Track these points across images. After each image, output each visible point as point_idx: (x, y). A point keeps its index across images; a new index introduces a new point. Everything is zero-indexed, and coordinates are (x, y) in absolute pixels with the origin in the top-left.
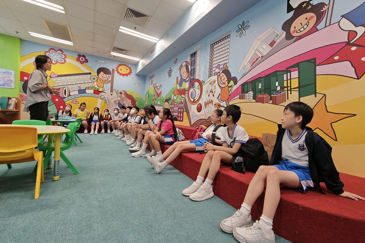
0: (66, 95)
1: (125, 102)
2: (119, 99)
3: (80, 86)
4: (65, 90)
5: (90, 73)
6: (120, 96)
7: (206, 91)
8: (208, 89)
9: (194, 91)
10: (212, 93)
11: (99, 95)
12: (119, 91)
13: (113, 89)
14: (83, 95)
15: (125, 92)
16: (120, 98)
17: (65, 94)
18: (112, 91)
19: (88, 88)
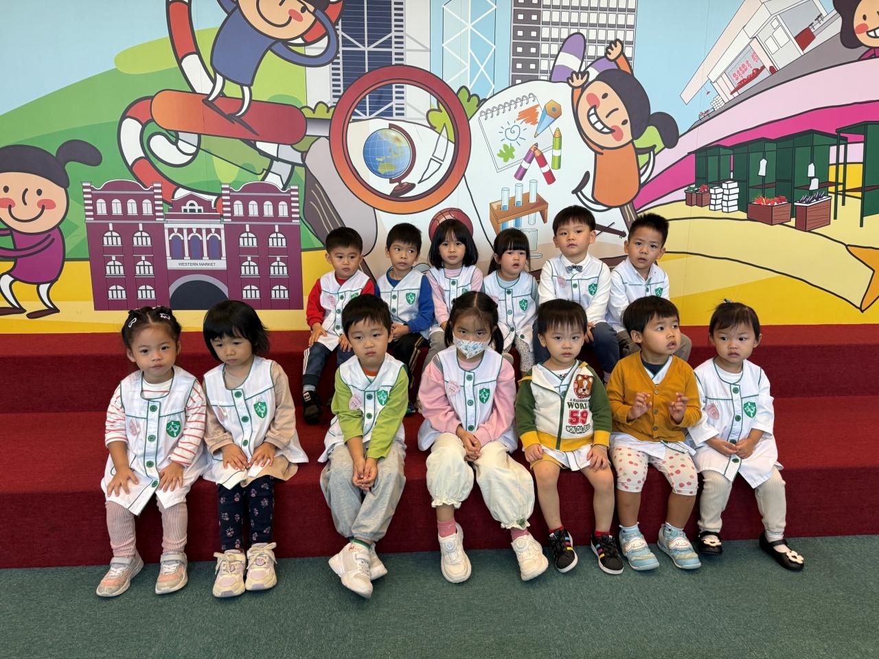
7: (498, 147)
8: (514, 144)
9: (394, 133)
10: (542, 162)
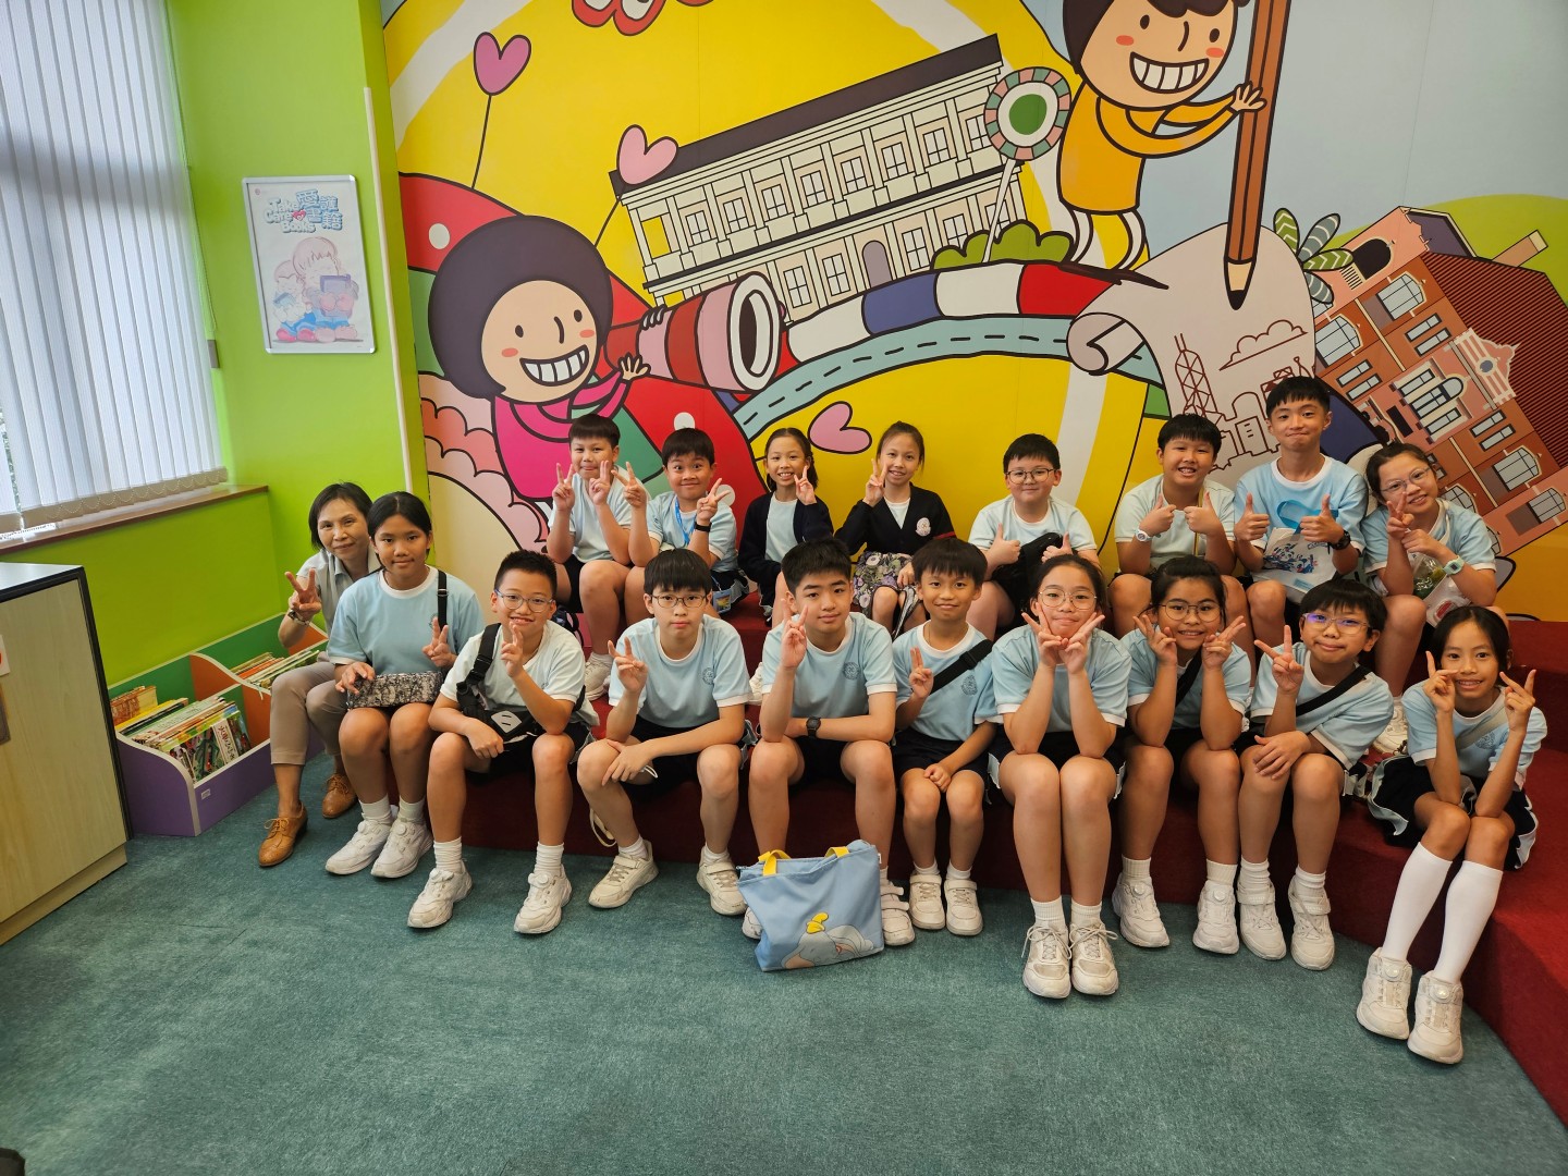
0: (757, 367)
1: (1415, 385)
2: (1338, 342)
3: (878, 234)
4: (747, 308)
5: (985, 51)
6: (1350, 310)
11: (1086, 327)
12: (1352, 233)
13: (1267, 220)
14: (909, 339)
15: (1435, 225)
16: (1350, 331)
17: (748, 359)
18: (1241, 249)
19: (962, 254)
